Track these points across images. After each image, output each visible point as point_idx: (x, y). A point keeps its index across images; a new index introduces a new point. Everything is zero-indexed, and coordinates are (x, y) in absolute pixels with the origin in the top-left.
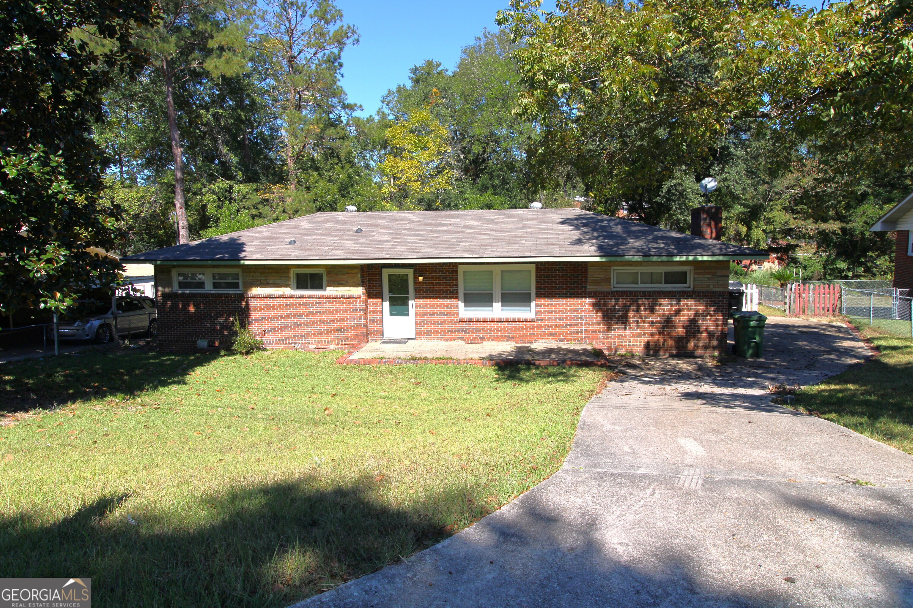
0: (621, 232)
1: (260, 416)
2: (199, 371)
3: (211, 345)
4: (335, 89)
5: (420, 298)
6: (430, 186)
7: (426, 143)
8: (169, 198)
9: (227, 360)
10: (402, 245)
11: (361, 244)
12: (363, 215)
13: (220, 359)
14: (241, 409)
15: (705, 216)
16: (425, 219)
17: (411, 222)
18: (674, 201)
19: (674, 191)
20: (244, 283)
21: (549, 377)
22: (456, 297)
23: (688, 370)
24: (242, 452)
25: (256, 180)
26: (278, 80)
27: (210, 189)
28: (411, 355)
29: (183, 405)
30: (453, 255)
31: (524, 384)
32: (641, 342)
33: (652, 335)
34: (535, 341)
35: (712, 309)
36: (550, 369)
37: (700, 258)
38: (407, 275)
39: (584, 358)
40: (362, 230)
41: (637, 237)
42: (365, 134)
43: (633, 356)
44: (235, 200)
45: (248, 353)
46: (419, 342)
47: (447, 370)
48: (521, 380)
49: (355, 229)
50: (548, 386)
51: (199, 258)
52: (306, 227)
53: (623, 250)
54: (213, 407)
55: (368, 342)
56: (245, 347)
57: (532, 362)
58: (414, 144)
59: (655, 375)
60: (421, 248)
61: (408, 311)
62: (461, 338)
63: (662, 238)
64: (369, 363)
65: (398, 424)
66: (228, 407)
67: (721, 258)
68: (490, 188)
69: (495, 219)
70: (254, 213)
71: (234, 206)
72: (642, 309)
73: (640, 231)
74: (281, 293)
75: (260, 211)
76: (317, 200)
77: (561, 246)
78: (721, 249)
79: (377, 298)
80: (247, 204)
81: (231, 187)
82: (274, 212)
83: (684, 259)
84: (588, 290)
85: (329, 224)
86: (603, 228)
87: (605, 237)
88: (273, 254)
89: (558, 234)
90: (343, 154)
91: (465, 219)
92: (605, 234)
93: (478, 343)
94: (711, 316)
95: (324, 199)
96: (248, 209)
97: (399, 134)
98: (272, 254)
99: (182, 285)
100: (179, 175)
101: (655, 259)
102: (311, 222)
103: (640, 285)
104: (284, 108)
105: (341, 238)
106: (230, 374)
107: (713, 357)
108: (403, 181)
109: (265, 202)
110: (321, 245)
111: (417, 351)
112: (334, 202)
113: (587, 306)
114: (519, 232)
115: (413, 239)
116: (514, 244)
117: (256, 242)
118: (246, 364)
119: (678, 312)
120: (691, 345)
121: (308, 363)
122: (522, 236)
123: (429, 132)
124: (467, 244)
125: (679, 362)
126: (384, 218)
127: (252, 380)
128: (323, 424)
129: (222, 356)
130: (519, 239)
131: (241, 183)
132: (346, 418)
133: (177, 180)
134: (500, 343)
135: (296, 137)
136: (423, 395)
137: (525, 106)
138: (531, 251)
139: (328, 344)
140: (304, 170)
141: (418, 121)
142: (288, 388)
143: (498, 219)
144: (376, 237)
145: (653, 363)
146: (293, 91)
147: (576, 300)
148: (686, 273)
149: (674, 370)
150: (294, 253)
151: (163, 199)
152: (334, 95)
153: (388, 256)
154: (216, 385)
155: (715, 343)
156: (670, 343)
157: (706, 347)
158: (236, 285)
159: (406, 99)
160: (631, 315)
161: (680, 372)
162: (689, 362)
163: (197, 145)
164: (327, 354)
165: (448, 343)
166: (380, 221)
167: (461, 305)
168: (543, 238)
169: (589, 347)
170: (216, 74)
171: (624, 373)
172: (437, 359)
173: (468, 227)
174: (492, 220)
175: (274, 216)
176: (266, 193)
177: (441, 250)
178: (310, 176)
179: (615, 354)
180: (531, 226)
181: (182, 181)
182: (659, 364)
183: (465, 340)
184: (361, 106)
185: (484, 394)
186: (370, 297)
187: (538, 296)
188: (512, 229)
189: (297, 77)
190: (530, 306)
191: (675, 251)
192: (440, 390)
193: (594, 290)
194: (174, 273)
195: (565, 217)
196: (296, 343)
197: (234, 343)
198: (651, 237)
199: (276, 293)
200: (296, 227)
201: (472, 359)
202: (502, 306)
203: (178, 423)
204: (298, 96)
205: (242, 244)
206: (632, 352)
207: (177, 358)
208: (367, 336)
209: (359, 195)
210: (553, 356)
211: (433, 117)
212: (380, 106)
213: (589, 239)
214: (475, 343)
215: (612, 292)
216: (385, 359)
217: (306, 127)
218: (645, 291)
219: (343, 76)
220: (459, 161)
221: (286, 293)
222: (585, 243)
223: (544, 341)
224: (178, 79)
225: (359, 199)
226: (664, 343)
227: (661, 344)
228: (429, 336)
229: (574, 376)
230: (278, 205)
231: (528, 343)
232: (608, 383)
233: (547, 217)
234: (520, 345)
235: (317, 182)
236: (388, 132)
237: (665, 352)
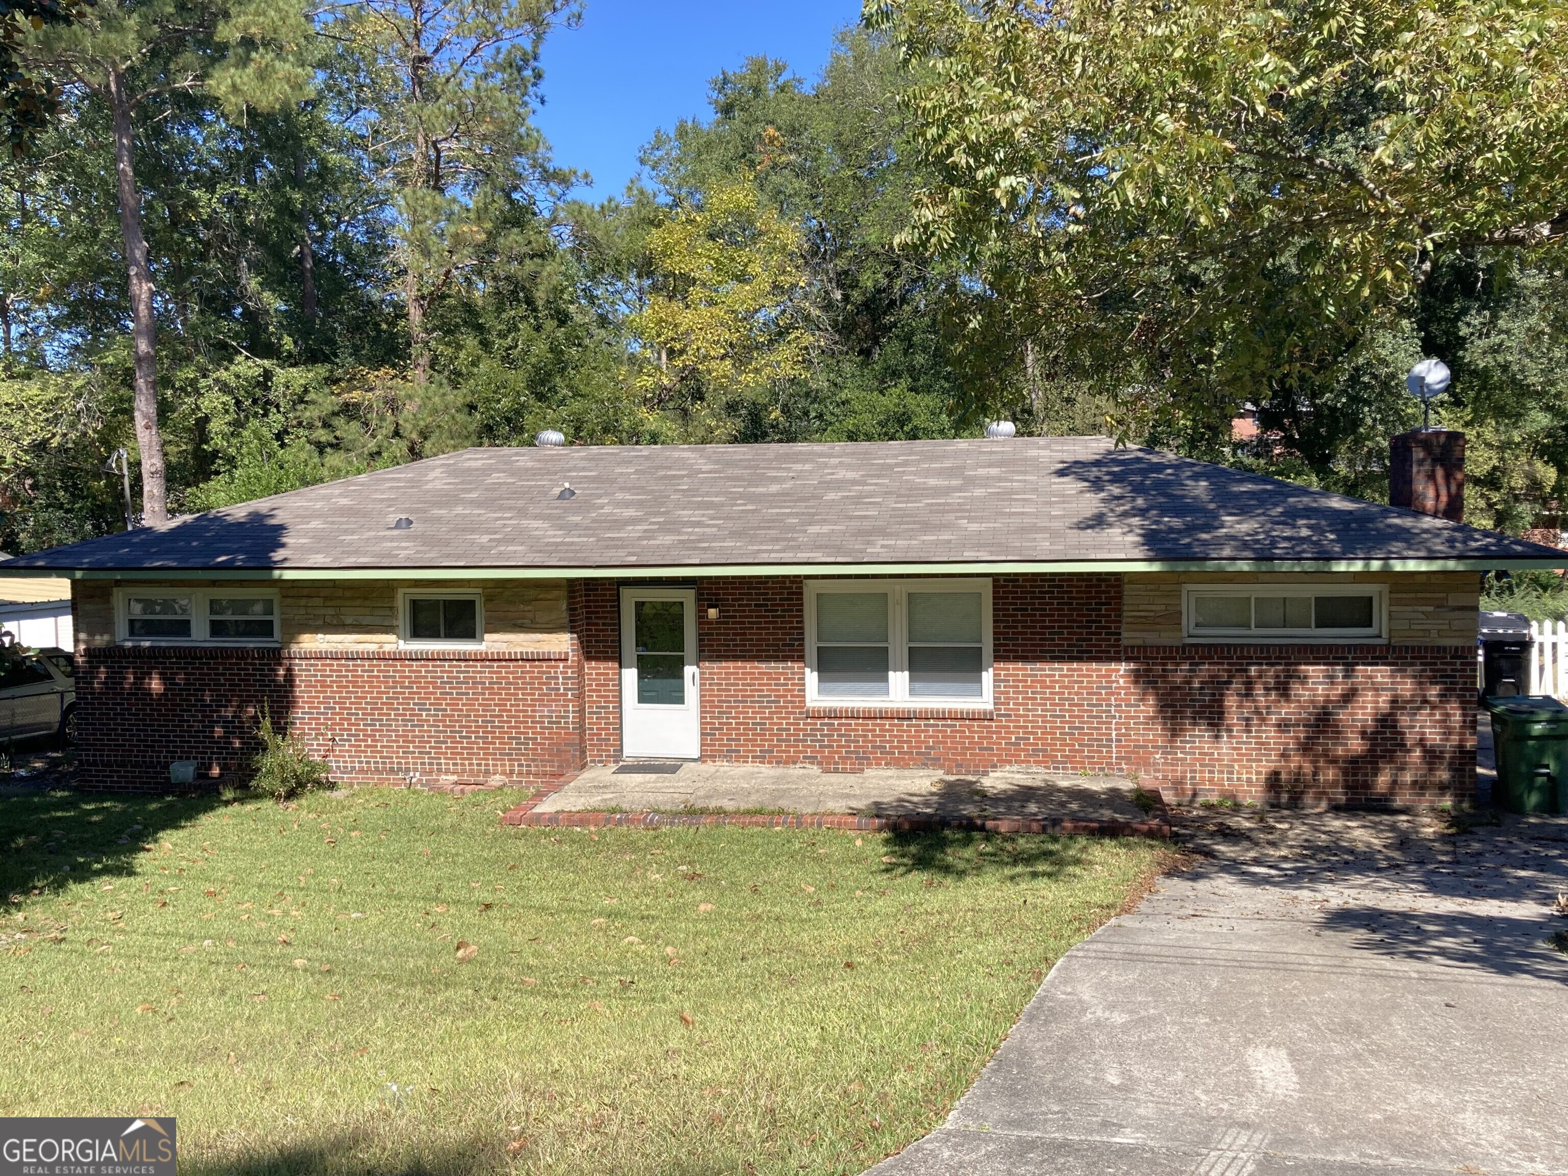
0: (1205, 497)
1: (298, 963)
2: (169, 840)
3: (202, 774)
4: (521, 137)
5: (711, 659)
6: (757, 371)
7: (746, 265)
8: (121, 400)
9: (239, 815)
10: (669, 531)
11: (569, 528)
12: (579, 453)
13: (222, 810)
14: (257, 942)
15: (1421, 455)
16: (729, 464)
17: (693, 473)
18: (1368, 403)
19: (1366, 379)
20: (285, 623)
21: (1015, 863)
22: (801, 658)
23: (1369, 845)
24: (241, 1059)
25: (326, 359)
26: (387, 112)
27: (217, 381)
28: (685, 802)
29: (123, 931)
30: (788, 557)
31: (949, 881)
32: (1258, 773)
33: (1284, 755)
34: (995, 766)
35: (1433, 692)
36: (1021, 841)
37: (1398, 566)
38: (682, 603)
39: (1107, 814)
40: (573, 493)
41: (1243, 511)
42: (594, 242)
43: (1237, 808)
44: (277, 406)
45: (291, 795)
46: (709, 767)
47: (769, 842)
48: (947, 869)
49: (557, 491)
50: (1010, 889)
51: (174, 564)
52: (438, 485)
53: (1205, 543)
54: (191, 938)
55: (583, 767)
56: (284, 781)
57: (979, 822)
58: (718, 267)
59: (1285, 859)
60: (715, 538)
61: (682, 690)
62: (812, 760)
63: (1308, 512)
64: (583, 822)
65: (625, 986)
66: (229, 938)
67: (1451, 565)
68: (905, 375)
69: (897, 465)
70: (323, 439)
71: (276, 419)
72: (1259, 690)
73: (1252, 494)
74: (373, 648)
75: (338, 433)
76: (475, 408)
77: (1054, 534)
78: (1451, 541)
79: (607, 659)
80: (309, 414)
81: (268, 375)
82: (373, 436)
83: (1358, 566)
84: (1124, 642)
85: (496, 477)
86: (1162, 487)
87: (1164, 511)
88: (356, 552)
89: (1051, 503)
90: (540, 295)
91: (826, 465)
92: (1162, 500)
93: (853, 771)
94: (1433, 708)
95: (493, 405)
96: (311, 426)
97: (678, 243)
98: (350, 554)
99: (134, 628)
100: (143, 346)
101: (1286, 566)
102: (452, 471)
103: (1254, 631)
104: (402, 181)
105: (522, 513)
106: (243, 850)
107: (1439, 813)
108: (688, 359)
109: (349, 411)
110: (473, 531)
111: (701, 793)
112: (518, 413)
113: (1121, 681)
114: (955, 498)
115: (696, 515)
116: (941, 527)
117: (315, 524)
118: (284, 822)
119: (1349, 697)
120: (1383, 780)
121: (434, 823)
122: (959, 509)
123: (755, 237)
124: (826, 529)
125: (1349, 824)
126: (628, 462)
127: (295, 864)
128: (447, 986)
129: (227, 803)
130: (951, 517)
131: (294, 365)
132: (506, 970)
133: (139, 360)
134: (906, 772)
135: (426, 253)
136: (702, 907)
137: (926, 226)
138: (979, 546)
139: (487, 772)
140: (448, 332)
141: (728, 212)
142: (379, 888)
143: (905, 464)
144: (607, 510)
145: (1285, 826)
146: (421, 139)
147: (1094, 665)
148: (1370, 599)
149: (1333, 848)
150: (406, 551)
151: (108, 401)
152: (519, 149)
153: (633, 559)
154: (207, 879)
155: (1444, 775)
156: (1330, 774)
157: (1420, 786)
158: (265, 628)
159: (699, 154)
160: (1231, 702)
161: (1351, 852)
162: (1374, 826)
163: (190, 271)
164: (481, 798)
165: (779, 771)
166: (618, 470)
167: (811, 677)
168: (1011, 514)
169: (1126, 785)
170: (233, 104)
171: (1210, 854)
172: (748, 812)
173: (831, 485)
174: (891, 467)
175: (372, 445)
176: (355, 388)
177: (761, 543)
178: (459, 347)
179: (1192, 801)
180: (987, 481)
181: (152, 360)
182: (1300, 829)
183: (820, 763)
184: (586, 176)
185: (851, 908)
186: (589, 658)
187: (998, 658)
188: (937, 491)
189: (430, 108)
190: (979, 681)
191: (1337, 549)
192: (747, 893)
193: (1139, 642)
194: (119, 597)
195: (1070, 458)
196: (408, 770)
197: (258, 770)
198: (1280, 510)
199: (361, 648)
200: (415, 483)
201: (832, 814)
202: (912, 680)
203: (105, 978)
204: (432, 152)
205: (280, 528)
206: (1234, 796)
207: (119, 807)
208: (583, 752)
209: (577, 394)
210: (1033, 808)
211: (764, 199)
212: (633, 175)
213: (1125, 514)
214: (844, 771)
215: (1184, 646)
216: (621, 811)
217: (452, 229)
218: (1268, 646)
219: (543, 102)
220: (828, 306)
221: (387, 648)
222: (1110, 525)
223: (1015, 768)
224: (145, 117)
225: (577, 405)
226: (1315, 774)
227: (1310, 777)
228: (733, 755)
229: (1077, 862)
230: (382, 418)
231: (976, 773)
232: (1160, 880)
233: (1026, 459)
234: (952, 778)
235: (474, 364)
236: (655, 239)
237: (1318, 797)
